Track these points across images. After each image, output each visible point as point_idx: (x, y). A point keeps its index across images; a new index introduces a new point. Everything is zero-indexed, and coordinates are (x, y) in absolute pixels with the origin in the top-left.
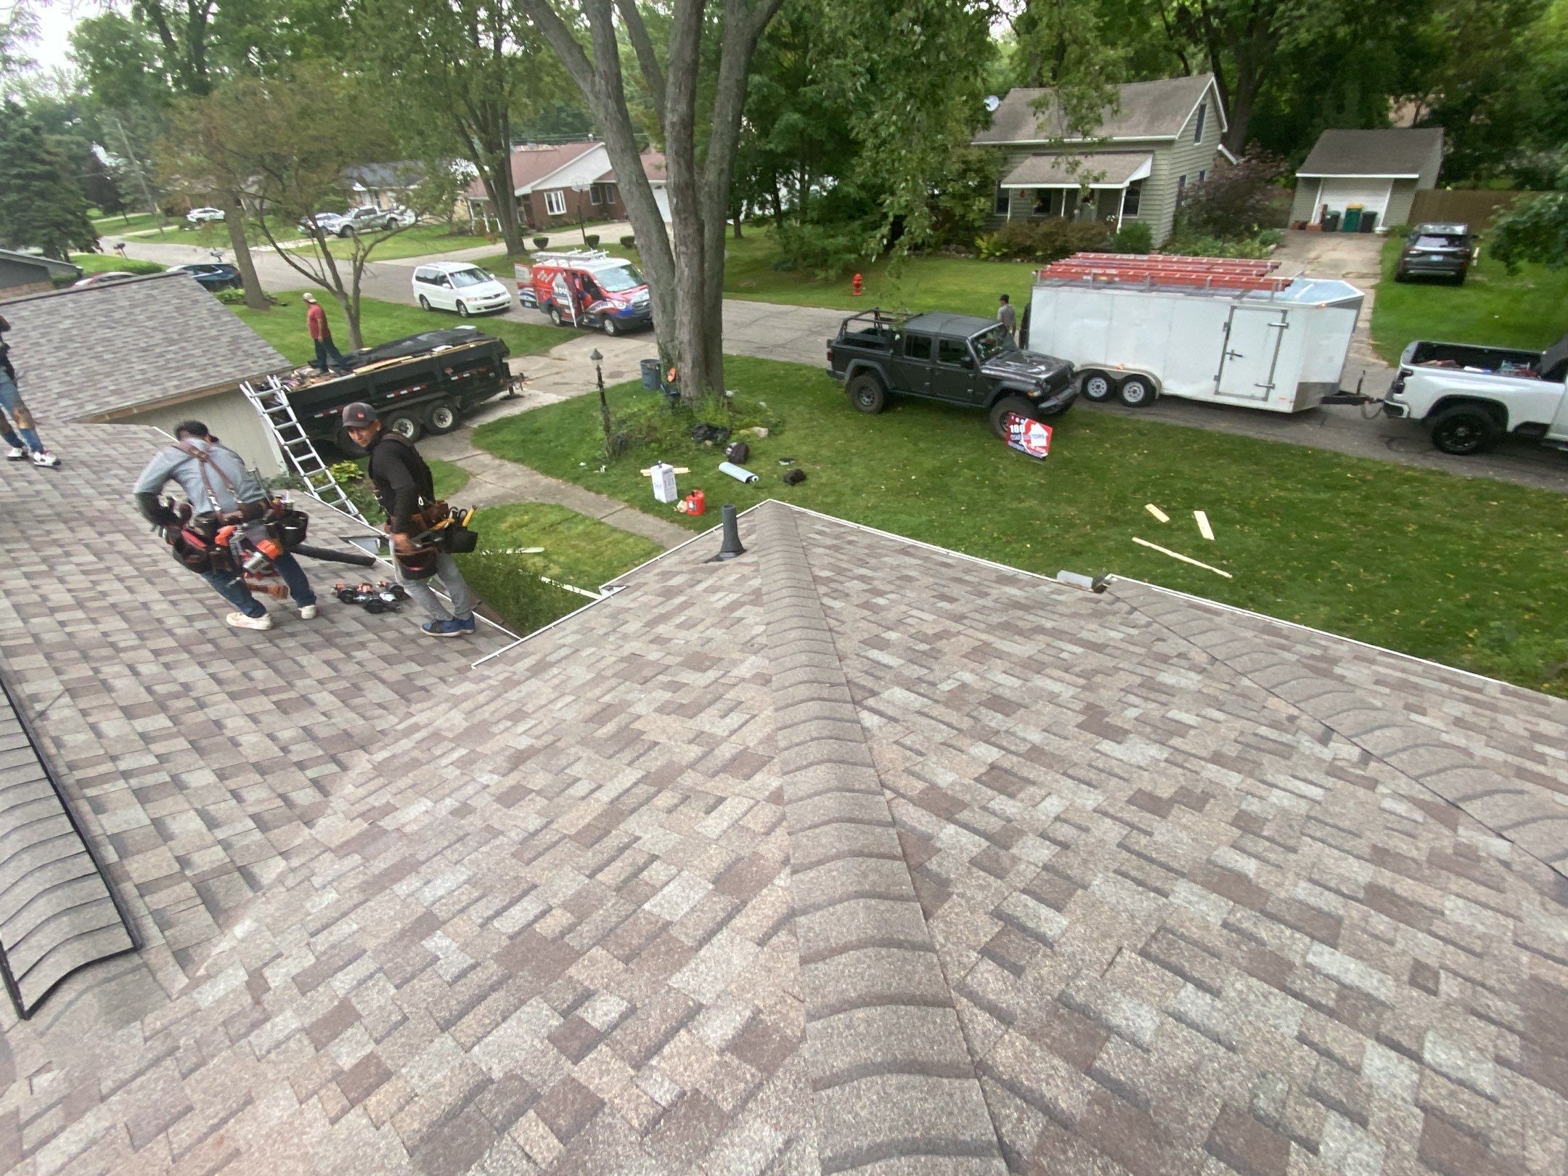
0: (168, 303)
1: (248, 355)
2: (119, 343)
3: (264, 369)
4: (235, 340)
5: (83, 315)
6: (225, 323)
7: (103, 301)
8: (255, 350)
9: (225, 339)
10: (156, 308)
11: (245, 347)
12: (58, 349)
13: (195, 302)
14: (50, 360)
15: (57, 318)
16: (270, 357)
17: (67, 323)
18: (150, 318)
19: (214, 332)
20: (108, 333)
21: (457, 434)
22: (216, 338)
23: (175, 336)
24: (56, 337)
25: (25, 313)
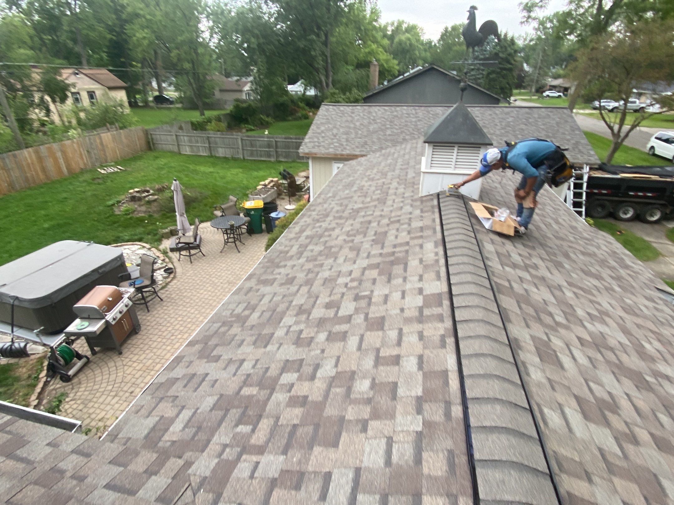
0: (554, 119)
1: (580, 152)
2: (526, 132)
3: (585, 161)
4: (577, 143)
5: (518, 117)
6: (576, 134)
7: (527, 113)
8: (584, 151)
9: (573, 142)
10: (548, 120)
11: (580, 148)
12: (503, 129)
13: (566, 121)
14: (498, 132)
15: (508, 116)
16: (591, 156)
17: (511, 119)
18: (544, 124)
19: (568, 137)
20: (523, 127)
21: (656, 227)
22: (568, 140)
23: (550, 135)
24: (503, 124)
25: (497, 112)
